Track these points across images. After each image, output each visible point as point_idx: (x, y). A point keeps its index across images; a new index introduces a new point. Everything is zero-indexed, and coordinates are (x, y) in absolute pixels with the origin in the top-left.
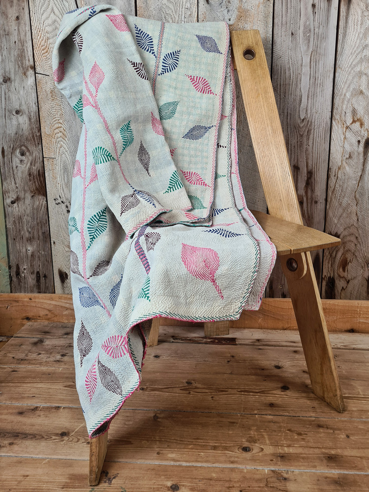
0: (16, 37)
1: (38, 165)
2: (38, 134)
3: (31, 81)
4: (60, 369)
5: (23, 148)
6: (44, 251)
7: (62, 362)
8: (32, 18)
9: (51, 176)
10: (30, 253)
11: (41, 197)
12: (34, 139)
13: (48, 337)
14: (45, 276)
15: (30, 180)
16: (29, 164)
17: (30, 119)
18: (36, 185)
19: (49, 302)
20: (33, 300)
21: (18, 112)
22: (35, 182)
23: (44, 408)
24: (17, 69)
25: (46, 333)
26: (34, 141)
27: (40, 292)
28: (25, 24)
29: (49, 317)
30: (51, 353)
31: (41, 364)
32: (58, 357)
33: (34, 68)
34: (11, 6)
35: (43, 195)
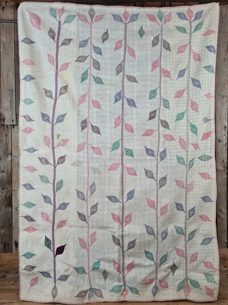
0: (5, 142)
1: (9, 194)
2: (11, 180)
3: (9, 158)
4: (14, 287)
5: (3, 186)
6: (9, 232)
7: (15, 284)
8: (12, 135)
9: (15, 198)
10: (2, 234)
11: (9, 208)
12: (9, 182)
13: (8, 274)
14: (8, 245)
15: (5, 200)
16: (5, 193)
17: (8, 174)
18: (7, 202)
19: (9, 257)
20: (2, 256)
21: (2, 172)
22: (7, 201)
23: (7, 302)
24: (4, 154)
25: (7, 272)
26: (9, 183)
27: (5, 253)
28: (9, 137)
29: (9, 264)
30: (10, 281)
31: (5, 285)
32: (13, 282)
33: (11, 154)
34: (4, 131)
35: (11, 207)
